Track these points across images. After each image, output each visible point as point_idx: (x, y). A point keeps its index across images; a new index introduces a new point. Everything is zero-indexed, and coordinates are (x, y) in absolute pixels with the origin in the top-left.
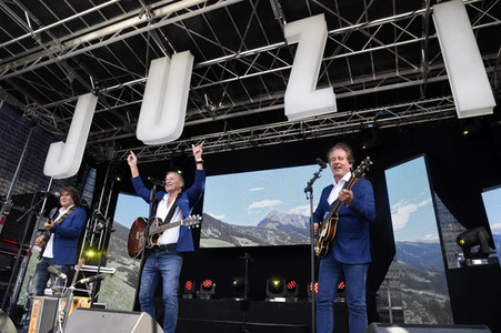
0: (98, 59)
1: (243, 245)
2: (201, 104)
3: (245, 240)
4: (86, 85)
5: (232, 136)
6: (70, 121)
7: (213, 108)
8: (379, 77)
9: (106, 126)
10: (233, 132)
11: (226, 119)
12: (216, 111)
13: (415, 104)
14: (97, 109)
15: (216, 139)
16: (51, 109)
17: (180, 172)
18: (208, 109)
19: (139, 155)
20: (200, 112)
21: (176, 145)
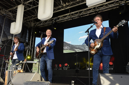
1: (78, 51)
2: (60, 4)
3: (78, 50)
4: (20, 2)
5: (72, 14)
6: (16, 15)
7: (64, 5)
10: (72, 13)
11: (70, 8)
12: (66, 6)
14: (24, 10)
15: (66, 16)
17: (55, 29)
18: (62, 5)
19: (41, 24)
20: (60, 7)
21: (53, 20)
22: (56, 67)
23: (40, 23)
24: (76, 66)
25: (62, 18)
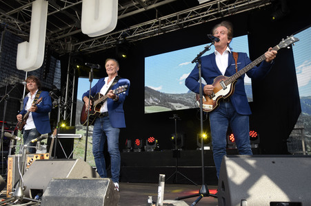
1: (178, 109)
3: (179, 105)
5: (164, 21)
6: (30, 24)
9: (62, 25)
10: (163, 18)
11: (157, 8)
15: (149, 26)
16: (14, 15)
17: (124, 56)
19: (91, 46)
20: (135, 4)
21: (118, 35)
22: (128, 146)
23: (87, 43)
24: (175, 143)
25: (139, 32)
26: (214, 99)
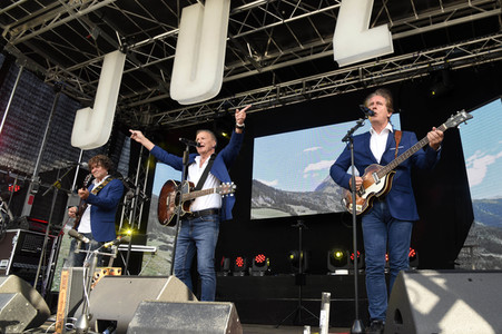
0: (124, 11)
1: (299, 214)
2: (243, 56)
3: (302, 208)
4: (112, 42)
5: (283, 89)
6: (97, 85)
7: (258, 59)
8: (448, 10)
9: (139, 88)
10: (282, 85)
11: (275, 70)
12: (261, 61)
13: (492, 38)
14: (125, 68)
15: (263, 94)
16: (76, 72)
17: (224, 134)
18: (252, 60)
19: (177, 119)
20: (244, 64)
21: (218, 104)
22: (225, 268)
23: (172, 115)
25: (248, 102)
26: (364, 197)
